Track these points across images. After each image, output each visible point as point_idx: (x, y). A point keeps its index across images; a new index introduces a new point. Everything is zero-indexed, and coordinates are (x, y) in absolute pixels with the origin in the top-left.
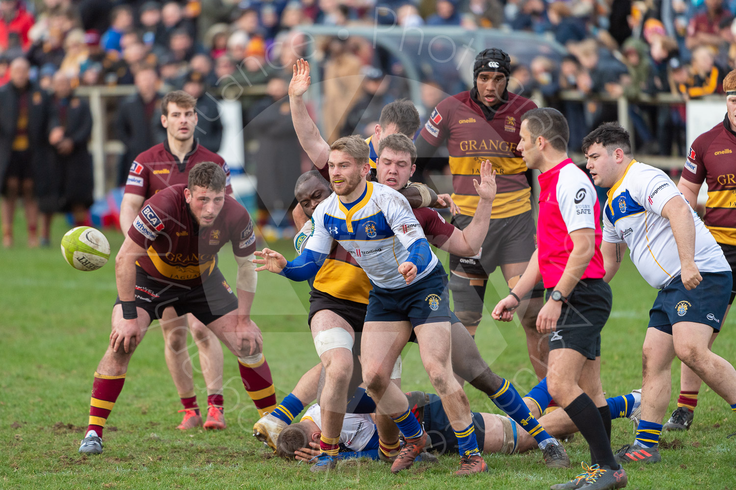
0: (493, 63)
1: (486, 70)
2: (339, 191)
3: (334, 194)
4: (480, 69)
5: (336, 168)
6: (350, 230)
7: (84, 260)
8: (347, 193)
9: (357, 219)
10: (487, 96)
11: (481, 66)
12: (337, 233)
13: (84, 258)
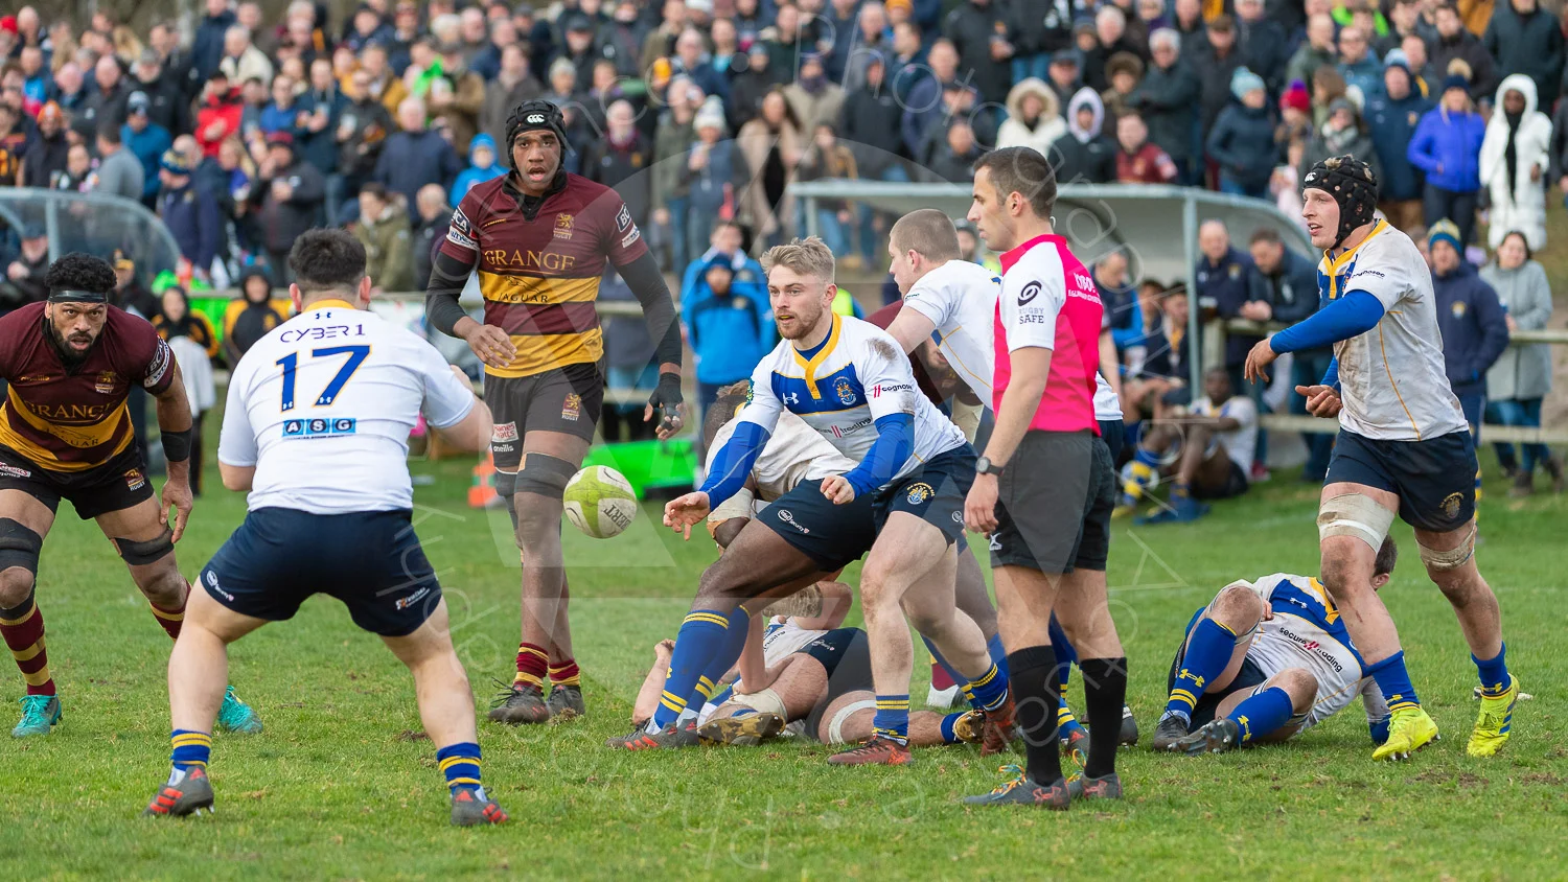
0: (533, 117)
1: (524, 130)
2: (788, 332)
3: (784, 340)
4: (516, 129)
5: (782, 294)
6: (816, 395)
7: (614, 512)
8: (801, 334)
9: (823, 375)
10: (533, 172)
11: (516, 126)
12: (796, 402)
13: (614, 507)
